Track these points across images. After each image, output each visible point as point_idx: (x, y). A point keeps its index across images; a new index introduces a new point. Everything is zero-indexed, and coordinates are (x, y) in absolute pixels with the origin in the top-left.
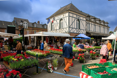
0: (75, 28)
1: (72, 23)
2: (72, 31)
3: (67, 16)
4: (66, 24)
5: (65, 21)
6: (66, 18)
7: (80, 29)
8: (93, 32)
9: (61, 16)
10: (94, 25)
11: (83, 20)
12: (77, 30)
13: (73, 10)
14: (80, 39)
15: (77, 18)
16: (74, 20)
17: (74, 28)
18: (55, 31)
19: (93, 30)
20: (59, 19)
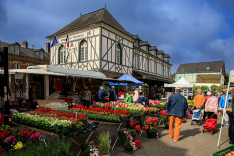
0: (112, 61)
1: (108, 51)
2: (106, 68)
3: (97, 35)
4: (95, 53)
5: (92, 45)
6: (94, 38)
7: (121, 63)
8: (145, 72)
9: (82, 33)
10: (146, 58)
11: (128, 47)
12: (117, 66)
13: (109, 23)
15: (117, 40)
16: (112, 45)
17: (111, 62)
18: (68, 65)
19: (144, 69)
20: (79, 40)
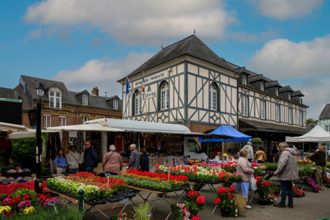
0: (205, 108)
1: (197, 94)
2: (195, 118)
3: (182, 74)
4: (179, 98)
5: (174, 88)
6: (177, 78)
7: (219, 110)
8: (259, 120)
9: (162, 72)
10: (261, 100)
11: (229, 85)
12: (212, 114)
13: (199, 55)
14: (221, 140)
15: (211, 78)
16: (203, 86)
17: (203, 109)
18: (145, 117)
19: (257, 116)
20: (157, 82)
